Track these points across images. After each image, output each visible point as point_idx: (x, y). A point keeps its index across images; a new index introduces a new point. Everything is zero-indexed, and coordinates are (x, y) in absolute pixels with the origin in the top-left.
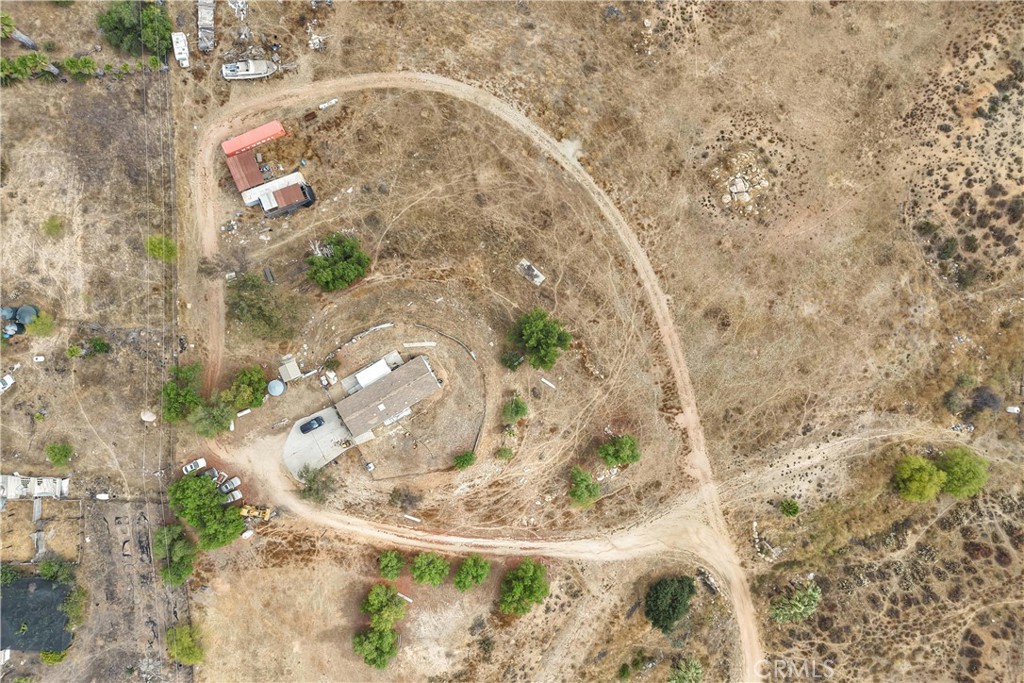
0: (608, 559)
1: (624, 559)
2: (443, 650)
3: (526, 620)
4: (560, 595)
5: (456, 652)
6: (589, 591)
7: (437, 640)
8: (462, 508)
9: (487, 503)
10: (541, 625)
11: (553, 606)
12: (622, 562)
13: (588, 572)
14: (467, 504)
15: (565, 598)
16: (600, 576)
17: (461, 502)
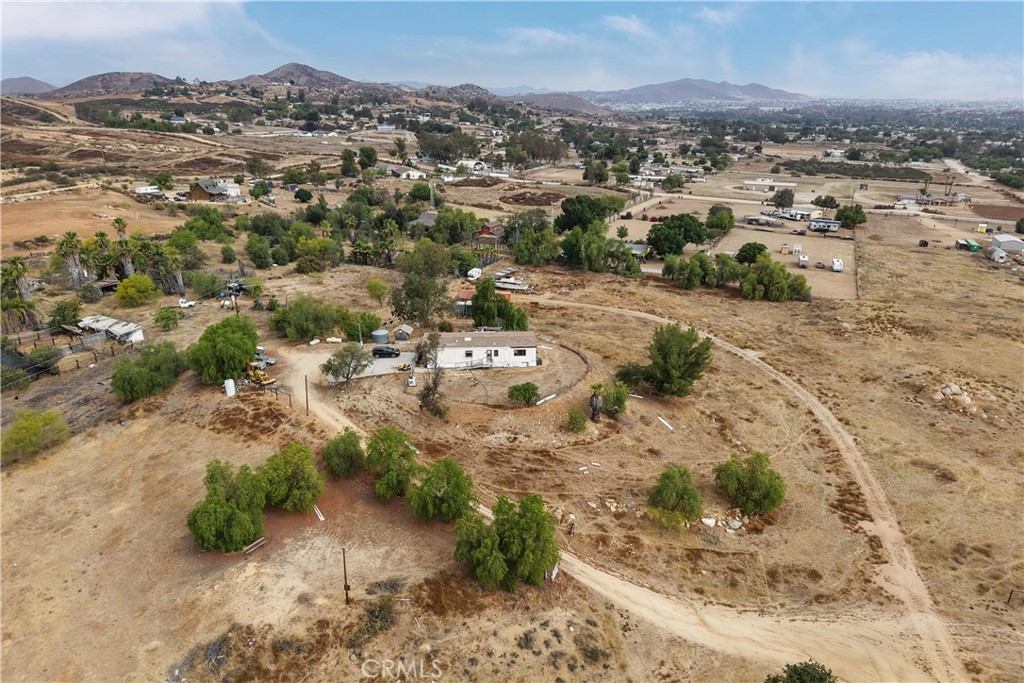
0: (685, 636)
1: (718, 649)
2: (303, 588)
3: (475, 630)
4: (563, 634)
5: (320, 601)
6: (623, 667)
7: (306, 573)
8: (483, 456)
9: (519, 466)
10: (496, 659)
11: (539, 644)
12: (713, 652)
13: (634, 636)
14: (492, 455)
15: (569, 647)
16: (658, 654)
17: (486, 450)
